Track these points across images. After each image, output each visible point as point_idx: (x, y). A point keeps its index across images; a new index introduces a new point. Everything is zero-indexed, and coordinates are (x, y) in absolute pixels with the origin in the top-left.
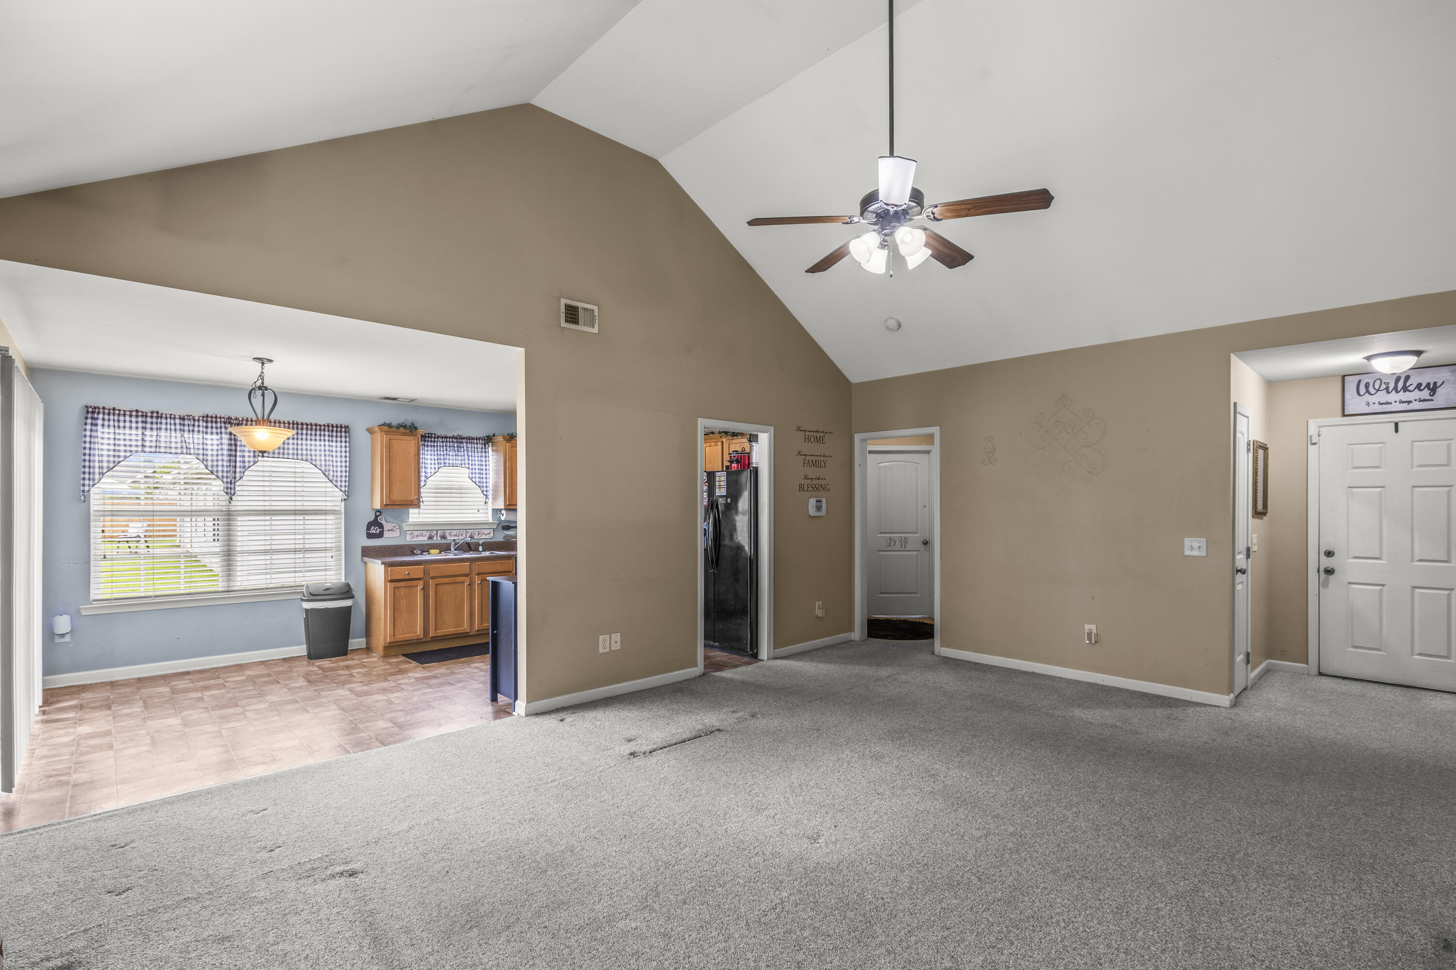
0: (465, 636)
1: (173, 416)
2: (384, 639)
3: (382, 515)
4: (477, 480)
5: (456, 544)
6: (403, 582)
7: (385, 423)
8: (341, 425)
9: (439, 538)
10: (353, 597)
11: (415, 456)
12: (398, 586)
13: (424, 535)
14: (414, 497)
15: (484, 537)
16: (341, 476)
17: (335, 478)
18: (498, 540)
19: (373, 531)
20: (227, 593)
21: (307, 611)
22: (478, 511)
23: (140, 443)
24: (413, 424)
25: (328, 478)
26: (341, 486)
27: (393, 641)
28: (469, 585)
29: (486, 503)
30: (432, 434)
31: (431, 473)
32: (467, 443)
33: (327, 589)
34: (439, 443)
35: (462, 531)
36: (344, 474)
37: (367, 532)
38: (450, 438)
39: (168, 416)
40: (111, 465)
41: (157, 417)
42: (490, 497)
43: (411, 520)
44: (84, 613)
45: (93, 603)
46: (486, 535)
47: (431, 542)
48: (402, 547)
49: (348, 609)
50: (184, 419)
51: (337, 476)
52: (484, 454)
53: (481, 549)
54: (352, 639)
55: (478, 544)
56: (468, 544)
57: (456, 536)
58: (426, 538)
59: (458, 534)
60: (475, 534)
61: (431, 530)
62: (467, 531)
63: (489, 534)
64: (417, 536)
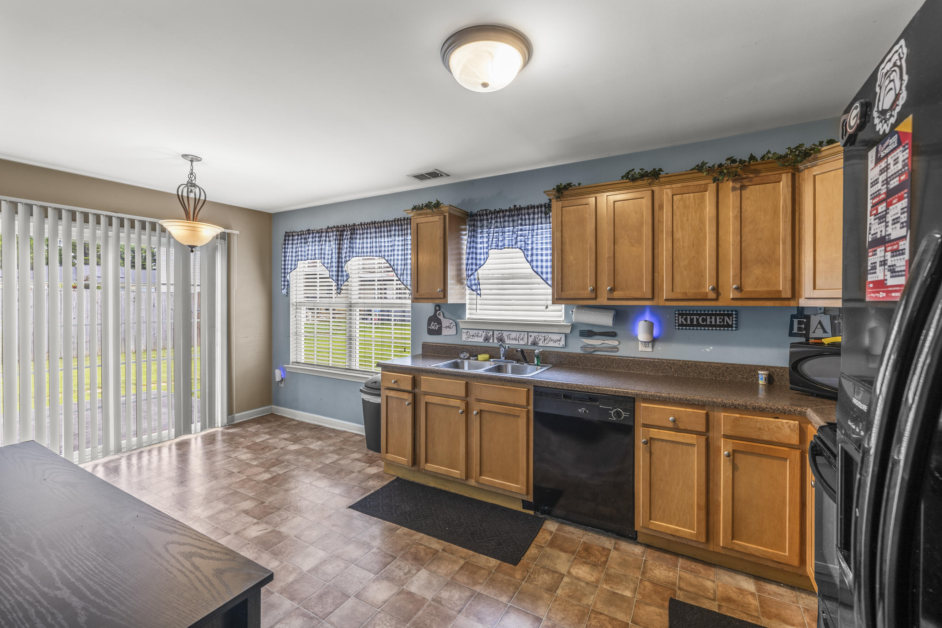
0: (464, 484)
3: (442, 310)
9: (496, 341)
11: (440, 239)
13: (480, 335)
14: (438, 289)
15: (551, 344)
16: (405, 270)
19: (433, 327)
20: (345, 371)
22: (547, 307)
25: (395, 272)
26: (405, 280)
34: (490, 221)
35: (523, 333)
36: (407, 267)
37: (428, 329)
43: (468, 316)
44: (287, 370)
45: (293, 364)
46: (555, 341)
47: (486, 344)
48: (458, 347)
51: (402, 270)
53: (536, 361)
57: (515, 339)
58: (481, 340)
59: (517, 337)
60: (540, 340)
61: (487, 330)
62: (530, 334)
63: (560, 340)
64: (473, 336)
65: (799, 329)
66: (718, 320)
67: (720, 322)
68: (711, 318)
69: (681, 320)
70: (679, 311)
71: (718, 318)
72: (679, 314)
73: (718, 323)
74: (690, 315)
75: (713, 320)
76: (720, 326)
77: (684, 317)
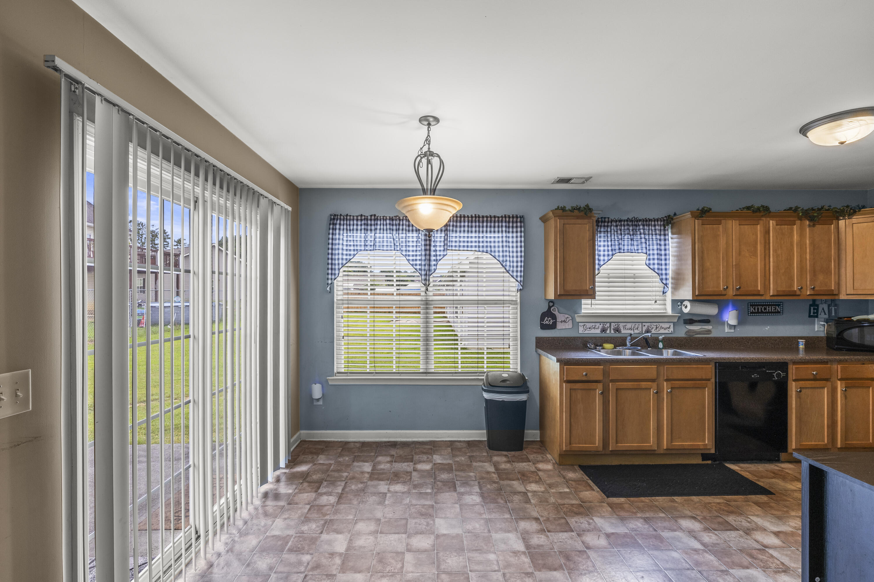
0: (651, 454)
1: (385, 218)
2: (560, 446)
3: (555, 305)
4: (656, 266)
5: (632, 339)
6: (580, 384)
7: (558, 207)
8: (517, 215)
9: (612, 332)
10: (527, 392)
11: (589, 240)
12: (575, 387)
13: (597, 327)
14: (588, 287)
15: (662, 331)
16: (517, 267)
17: (511, 269)
18: (679, 336)
19: (546, 322)
20: (425, 375)
21: (487, 401)
22: (656, 302)
23: (363, 244)
24: (587, 206)
25: (506, 269)
26: (517, 276)
27: (569, 449)
28: (657, 393)
29: (664, 293)
30: (605, 218)
31: (604, 260)
32: (644, 225)
33: (504, 381)
34: (612, 227)
35: (637, 324)
36: (519, 264)
37: (541, 324)
38: (624, 221)
39: (382, 218)
40: (344, 262)
41: (375, 220)
42: (670, 286)
43: (583, 311)
44: (330, 383)
45: (337, 375)
46: (665, 329)
47: (603, 335)
48: (574, 339)
49: (523, 404)
50: (393, 220)
51: (513, 267)
52: (662, 237)
53: (661, 345)
54: (528, 429)
55: (656, 340)
56: (646, 339)
57: (631, 329)
58: (598, 331)
59: (633, 327)
60: (652, 328)
61: (604, 322)
62: (643, 324)
63: (669, 328)
64: (590, 328)
65: (814, 313)
66: (773, 309)
67: (774, 310)
68: (769, 308)
69: (752, 309)
70: (750, 303)
71: (773, 307)
72: (751, 305)
73: (773, 311)
74: (757, 305)
75: (770, 309)
76: (774, 313)
77: (754, 307)
